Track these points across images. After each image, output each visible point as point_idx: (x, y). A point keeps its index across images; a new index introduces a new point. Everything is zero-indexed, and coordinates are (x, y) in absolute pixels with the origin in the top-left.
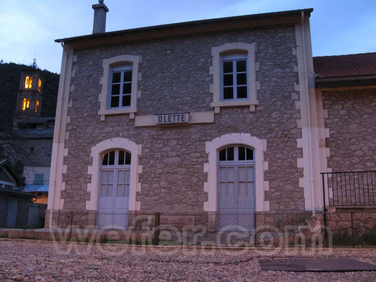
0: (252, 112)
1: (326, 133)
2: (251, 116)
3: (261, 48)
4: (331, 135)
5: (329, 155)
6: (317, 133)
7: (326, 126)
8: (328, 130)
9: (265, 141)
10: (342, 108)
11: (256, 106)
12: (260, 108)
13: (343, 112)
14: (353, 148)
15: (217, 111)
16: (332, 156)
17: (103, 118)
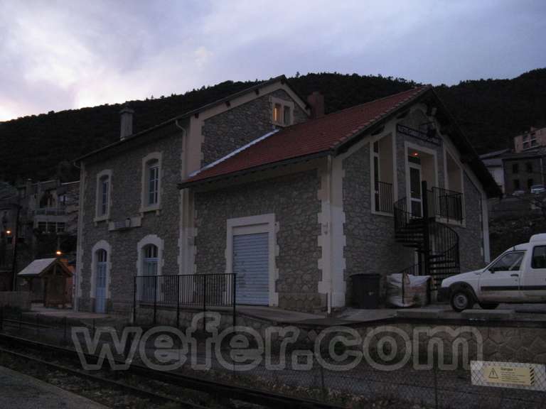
0: (158, 216)
1: (195, 232)
2: (158, 219)
3: (166, 155)
4: (198, 234)
5: (196, 253)
6: (187, 233)
7: (196, 226)
8: (196, 229)
9: (163, 241)
10: (206, 208)
11: (160, 210)
12: (162, 212)
13: (206, 212)
14: (209, 245)
15: (142, 216)
16: (198, 254)
17: (96, 225)
